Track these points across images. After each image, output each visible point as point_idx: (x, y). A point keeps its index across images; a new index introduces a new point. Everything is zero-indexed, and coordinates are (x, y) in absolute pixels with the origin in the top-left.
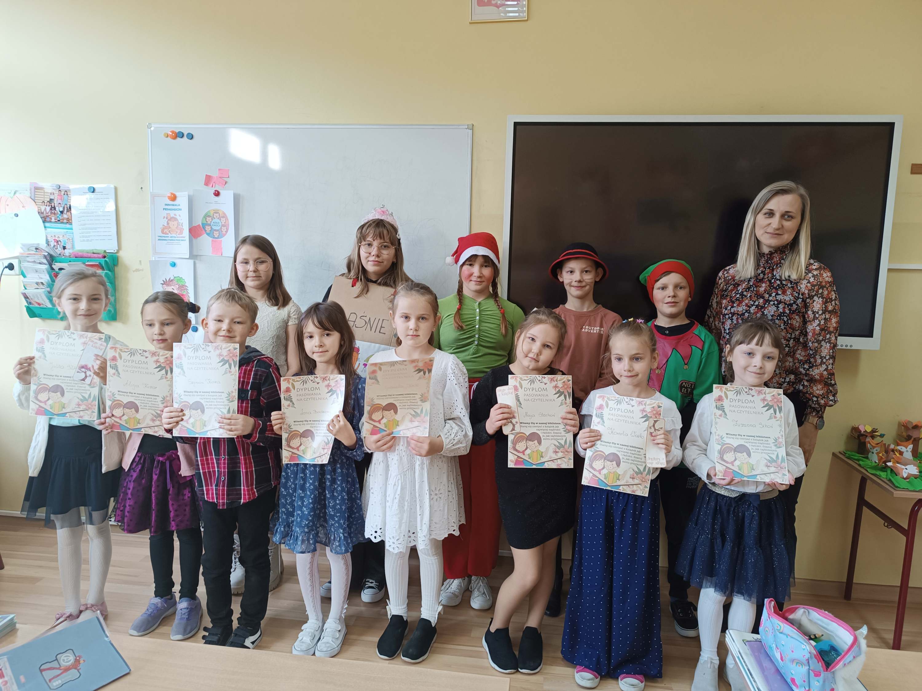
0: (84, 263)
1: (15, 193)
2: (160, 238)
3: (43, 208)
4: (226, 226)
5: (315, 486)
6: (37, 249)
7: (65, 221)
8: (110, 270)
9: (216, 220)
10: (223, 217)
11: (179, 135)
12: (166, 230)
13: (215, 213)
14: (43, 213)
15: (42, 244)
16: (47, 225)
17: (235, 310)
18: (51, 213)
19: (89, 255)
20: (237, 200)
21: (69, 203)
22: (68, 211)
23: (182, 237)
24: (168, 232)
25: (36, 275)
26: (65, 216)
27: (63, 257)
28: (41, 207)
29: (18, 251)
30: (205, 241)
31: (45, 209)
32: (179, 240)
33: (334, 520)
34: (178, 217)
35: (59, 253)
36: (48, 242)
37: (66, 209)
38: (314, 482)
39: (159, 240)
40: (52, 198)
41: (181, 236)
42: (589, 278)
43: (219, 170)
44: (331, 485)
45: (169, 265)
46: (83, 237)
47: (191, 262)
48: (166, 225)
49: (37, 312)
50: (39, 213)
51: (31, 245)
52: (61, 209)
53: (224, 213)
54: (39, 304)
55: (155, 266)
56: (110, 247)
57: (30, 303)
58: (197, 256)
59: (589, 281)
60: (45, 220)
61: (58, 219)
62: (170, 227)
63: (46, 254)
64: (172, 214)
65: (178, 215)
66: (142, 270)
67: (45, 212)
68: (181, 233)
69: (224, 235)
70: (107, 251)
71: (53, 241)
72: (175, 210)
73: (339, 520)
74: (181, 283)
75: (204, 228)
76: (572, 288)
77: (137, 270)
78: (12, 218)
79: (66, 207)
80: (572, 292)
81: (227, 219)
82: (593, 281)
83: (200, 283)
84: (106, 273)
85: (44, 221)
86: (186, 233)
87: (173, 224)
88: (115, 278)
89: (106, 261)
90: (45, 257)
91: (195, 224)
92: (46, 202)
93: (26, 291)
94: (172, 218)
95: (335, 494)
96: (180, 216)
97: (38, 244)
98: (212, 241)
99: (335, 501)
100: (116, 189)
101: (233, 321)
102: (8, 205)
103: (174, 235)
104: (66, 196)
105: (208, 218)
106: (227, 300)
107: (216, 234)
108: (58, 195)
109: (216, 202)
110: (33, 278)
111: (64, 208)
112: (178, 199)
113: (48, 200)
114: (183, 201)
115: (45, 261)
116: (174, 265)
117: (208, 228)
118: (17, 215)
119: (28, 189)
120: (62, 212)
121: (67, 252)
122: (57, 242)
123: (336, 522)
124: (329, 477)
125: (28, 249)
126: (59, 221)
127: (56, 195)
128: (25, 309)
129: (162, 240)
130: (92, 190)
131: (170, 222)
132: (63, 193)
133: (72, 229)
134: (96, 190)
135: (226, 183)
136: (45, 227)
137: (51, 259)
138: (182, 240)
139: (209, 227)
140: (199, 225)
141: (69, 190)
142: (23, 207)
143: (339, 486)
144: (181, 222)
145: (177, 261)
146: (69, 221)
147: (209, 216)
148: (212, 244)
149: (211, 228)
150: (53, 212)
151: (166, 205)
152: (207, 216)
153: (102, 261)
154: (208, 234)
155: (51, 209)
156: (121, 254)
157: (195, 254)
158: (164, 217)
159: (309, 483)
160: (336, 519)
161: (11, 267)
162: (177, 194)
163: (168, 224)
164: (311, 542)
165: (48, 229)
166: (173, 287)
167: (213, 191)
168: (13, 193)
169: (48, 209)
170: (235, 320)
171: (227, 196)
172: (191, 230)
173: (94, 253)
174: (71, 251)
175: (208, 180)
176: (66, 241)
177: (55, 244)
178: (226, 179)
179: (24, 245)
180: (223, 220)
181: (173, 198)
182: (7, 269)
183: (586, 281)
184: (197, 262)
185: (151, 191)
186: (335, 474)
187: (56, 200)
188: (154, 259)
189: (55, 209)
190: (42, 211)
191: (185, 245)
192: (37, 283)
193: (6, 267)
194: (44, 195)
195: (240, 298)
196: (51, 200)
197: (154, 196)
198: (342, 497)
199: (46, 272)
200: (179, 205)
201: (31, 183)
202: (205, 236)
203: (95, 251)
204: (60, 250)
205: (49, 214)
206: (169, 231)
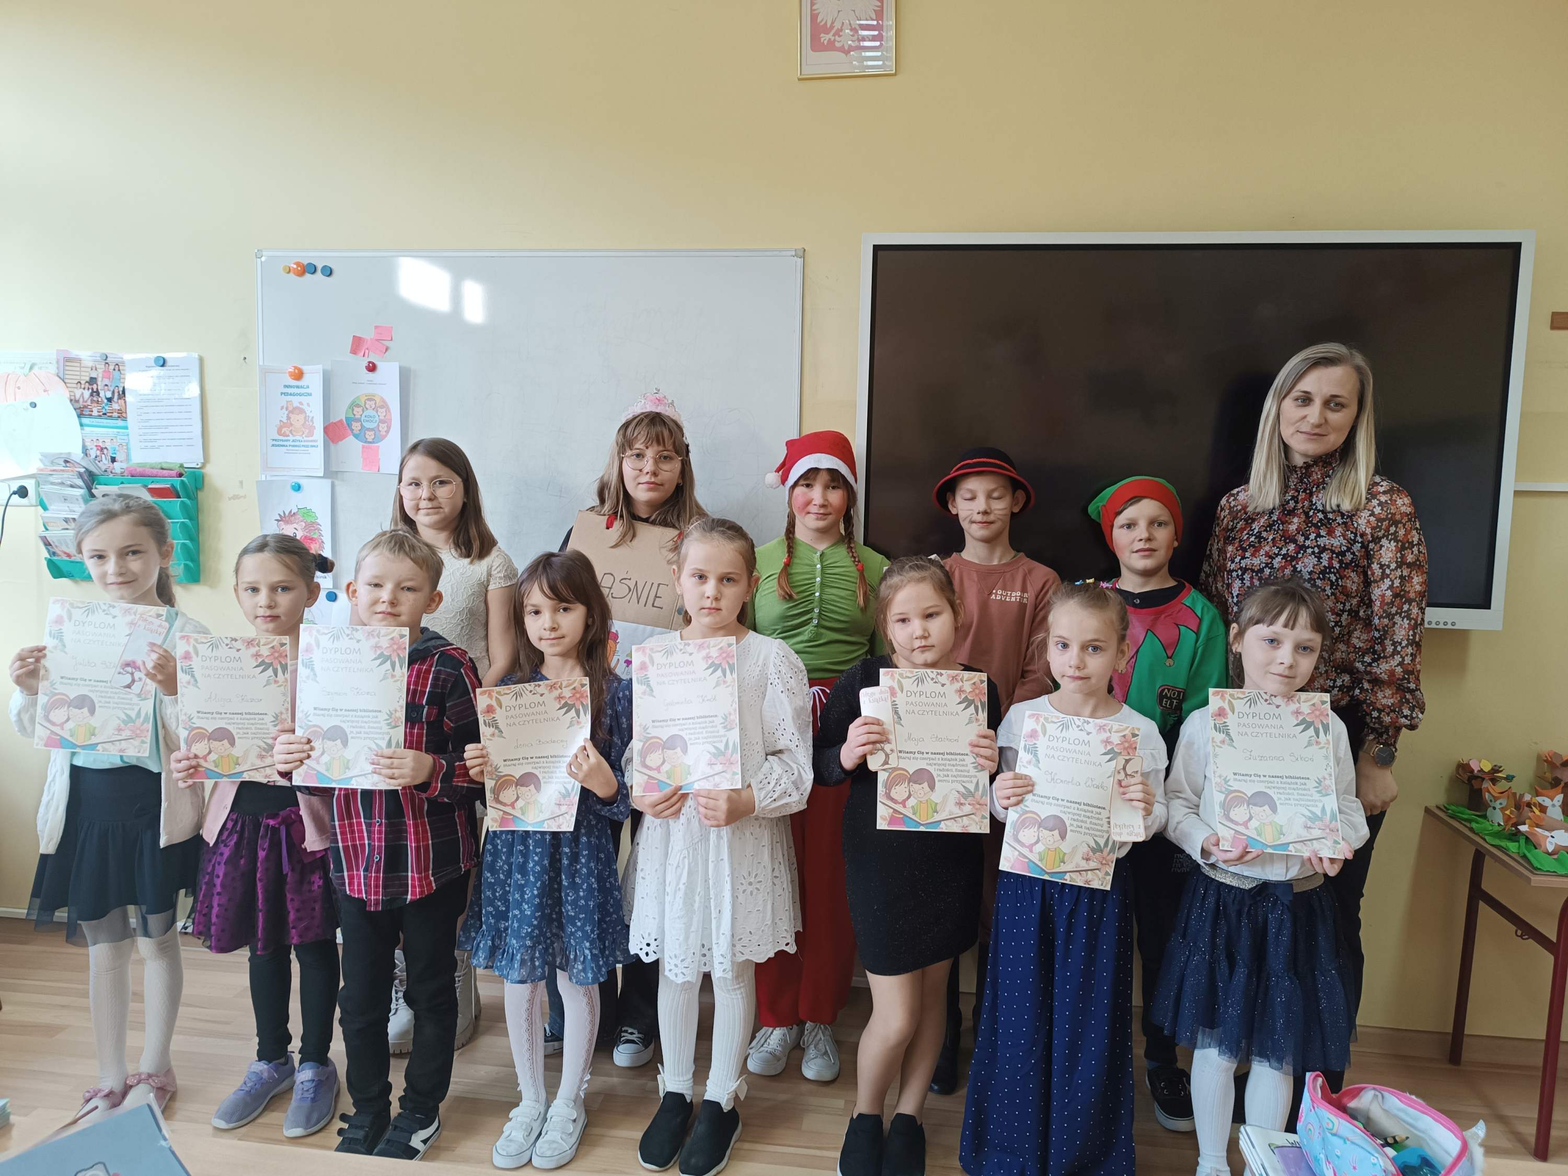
0: (145, 486)
1: (31, 368)
2: (275, 443)
3: (78, 393)
4: (387, 422)
5: (543, 866)
6: (66, 462)
7: (115, 415)
8: (189, 498)
9: (370, 412)
10: (382, 407)
11: (308, 269)
12: (283, 428)
13: (368, 399)
14: (77, 401)
15: (76, 453)
16: (85, 421)
17: (404, 567)
18: (92, 401)
19: (155, 471)
20: (405, 378)
21: (122, 385)
22: (119, 398)
23: (312, 441)
24: (288, 432)
25: (64, 506)
26: (115, 406)
27: (111, 476)
28: (75, 390)
29: (34, 466)
30: (351, 446)
31: (82, 394)
32: (307, 446)
33: (574, 925)
34: (305, 407)
35: (103, 468)
36: (85, 451)
37: (116, 395)
38: (542, 859)
39: (273, 445)
40: (94, 375)
41: (310, 439)
42: (1001, 507)
43: (376, 327)
44: (570, 865)
45: (289, 488)
46: (146, 441)
47: (327, 483)
48: (285, 420)
49: (65, 568)
50: (71, 400)
51: (58, 456)
52: (109, 395)
53: (384, 401)
54: (69, 556)
55: (265, 490)
56: (191, 458)
57: (54, 554)
58: (337, 472)
59: (1001, 512)
60: (81, 413)
61: (104, 411)
62: (291, 425)
63: (82, 470)
64: (296, 401)
65: (305, 403)
66: (245, 497)
67: (81, 400)
68: (311, 434)
69: (383, 437)
70: (185, 465)
71: (95, 448)
72: (300, 395)
73: (584, 925)
74: (309, 520)
75: (350, 425)
76: (974, 526)
77: (236, 497)
78: (26, 410)
79: (116, 391)
80: (973, 532)
81: (388, 411)
82: (1008, 512)
83: (342, 518)
84: (182, 502)
85: (80, 415)
86: (319, 434)
87: (297, 420)
88: (197, 509)
89: (183, 482)
90: (80, 475)
91: (334, 419)
92: (83, 382)
93: (46, 534)
94: (297, 408)
95: (578, 880)
96: (308, 405)
97: (69, 454)
98: (363, 447)
99: (577, 892)
100: (201, 360)
101: (400, 587)
102: (19, 388)
103: (298, 438)
104: (116, 373)
105: (356, 409)
106: (390, 550)
107: (370, 436)
108: (104, 371)
109: (371, 382)
110: (58, 511)
111: (113, 393)
112: (306, 377)
113: (88, 379)
114: (313, 381)
115: (80, 482)
116: (298, 488)
117: (356, 426)
118: (34, 405)
119: (54, 362)
120: (110, 400)
121: (117, 467)
122: (102, 449)
123: (579, 929)
124: (567, 850)
125: (52, 463)
126: (105, 414)
127: (100, 371)
128: (45, 563)
129: (278, 446)
130: (161, 363)
131: (292, 416)
132: (112, 367)
133: (126, 428)
134: (169, 363)
135: (387, 350)
136: (81, 425)
137: (90, 479)
138: (312, 446)
139: (358, 424)
140: (341, 421)
141: (123, 363)
142: (45, 391)
143: (583, 865)
144: (311, 415)
145: (302, 482)
146: (122, 415)
147: (358, 406)
148: (363, 452)
149: (362, 425)
150: (95, 399)
151: (286, 386)
152: (354, 405)
153: (177, 482)
154: (356, 437)
155: (92, 395)
156: (209, 470)
157: (334, 469)
158: (282, 408)
159: (534, 861)
160: (579, 924)
161: (22, 492)
162: (305, 368)
163: (289, 418)
164: (537, 963)
165: (86, 428)
166: (295, 525)
167: (365, 364)
168: (28, 367)
169: (87, 394)
170: (402, 585)
171: (389, 371)
172: (326, 430)
173: (162, 469)
174: (124, 465)
175: (357, 345)
176: (117, 448)
177: (98, 453)
178: (387, 343)
179: (45, 456)
180: (382, 412)
181: (298, 375)
182: (17, 496)
183: (996, 512)
184: (337, 482)
185: (261, 363)
186: (577, 846)
187: (99, 379)
188: (264, 478)
189: (98, 395)
190: (78, 396)
191: (317, 455)
192: (66, 520)
193: (14, 493)
194: (80, 371)
195: (413, 548)
196: (91, 378)
197: (265, 372)
198: (590, 885)
199: (81, 501)
200: (308, 387)
201: (58, 351)
202: (351, 437)
203: (164, 466)
204: (105, 463)
205: (89, 403)
206: (291, 431)
